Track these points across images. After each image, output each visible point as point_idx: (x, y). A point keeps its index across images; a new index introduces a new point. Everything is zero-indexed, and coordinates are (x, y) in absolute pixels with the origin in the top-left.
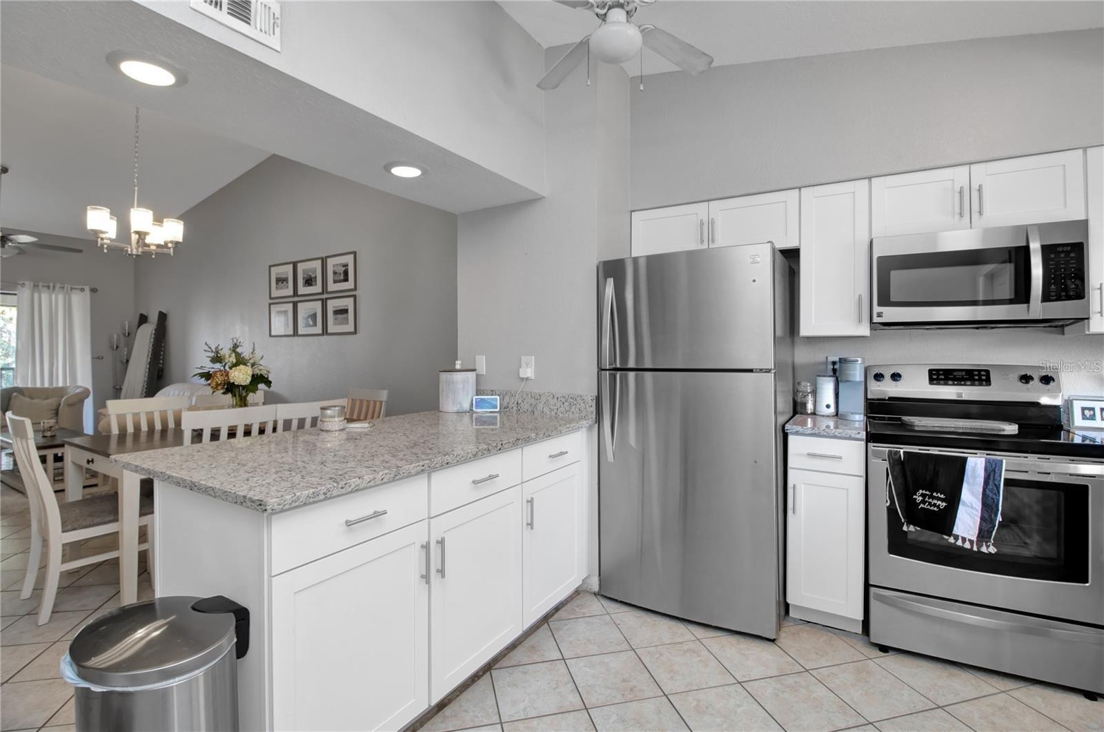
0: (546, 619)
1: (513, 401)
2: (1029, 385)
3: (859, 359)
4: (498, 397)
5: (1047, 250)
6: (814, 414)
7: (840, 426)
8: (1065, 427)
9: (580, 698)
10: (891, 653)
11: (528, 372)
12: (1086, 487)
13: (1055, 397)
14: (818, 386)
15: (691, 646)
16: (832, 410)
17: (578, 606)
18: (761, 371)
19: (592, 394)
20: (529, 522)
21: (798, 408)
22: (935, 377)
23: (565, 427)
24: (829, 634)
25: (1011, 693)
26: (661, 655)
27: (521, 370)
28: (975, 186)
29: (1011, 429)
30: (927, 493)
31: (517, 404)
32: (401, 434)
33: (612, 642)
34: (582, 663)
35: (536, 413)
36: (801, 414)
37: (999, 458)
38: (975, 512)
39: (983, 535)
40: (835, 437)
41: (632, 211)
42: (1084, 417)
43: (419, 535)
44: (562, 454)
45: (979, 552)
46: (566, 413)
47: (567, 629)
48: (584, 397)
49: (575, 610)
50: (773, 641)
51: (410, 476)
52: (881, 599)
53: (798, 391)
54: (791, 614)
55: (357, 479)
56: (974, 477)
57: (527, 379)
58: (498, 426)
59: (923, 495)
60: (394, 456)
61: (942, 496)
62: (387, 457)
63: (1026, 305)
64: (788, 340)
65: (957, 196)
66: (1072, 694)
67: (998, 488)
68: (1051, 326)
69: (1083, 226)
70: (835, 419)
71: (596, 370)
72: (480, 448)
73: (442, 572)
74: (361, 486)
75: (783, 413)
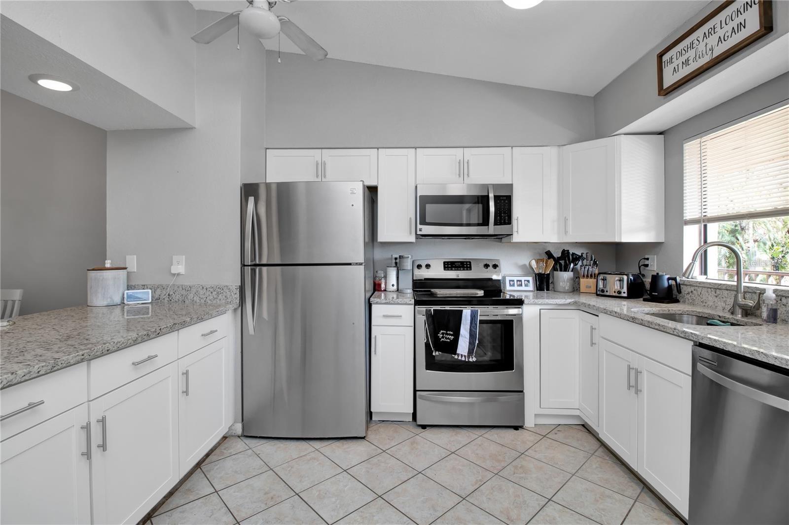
0: (198, 465)
1: (164, 292)
2: (488, 269)
3: (410, 256)
4: (150, 291)
5: (496, 198)
6: (385, 290)
7: (400, 297)
8: (503, 291)
9: (232, 517)
10: (428, 428)
11: (179, 268)
12: (512, 321)
13: (499, 275)
14: (388, 273)
15: (313, 455)
16: (395, 287)
17: (225, 449)
18: (356, 264)
19: (237, 285)
20: (185, 390)
21: (377, 287)
22: (446, 266)
23: (215, 311)
24: (395, 425)
25: (485, 436)
26: (292, 468)
27: (172, 267)
28: (466, 161)
29: (481, 293)
30: (445, 332)
31: (169, 295)
32: (49, 329)
33: (254, 469)
34: (231, 490)
35: (187, 302)
36: (378, 291)
37: (476, 309)
38: (466, 339)
39: (470, 352)
40: (398, 304)
41: (267, 149)
42: (510, 285)
43: (79, 417)
44: (212, 332)
45: (469, 361)
46: (214, 300)
47: (217, 469)
48: (231, 288)
49: (224, 452)
50: (363, 438)
51: (69, 365)
52: (422, 397)
53: (376, 276)
54: (374, 419)
55: (10, 375)
56: (466, 320)
57: (178, 274)
58: (150, 314)
59: (443, 334)
60: (48, 349)
61: (452, 333)
62: (39, 351)
63: (487, 227)
64: (371, 244)
65: (458, 164)
66: (509, 429)
67: (476, 325)
68: (497, 238)
69: (510, 187)
70: (397, 293)
71: (239, 265)
72: (140, 334)
73: (103, 446)
74: (15, 381)
75: (369, 291)
